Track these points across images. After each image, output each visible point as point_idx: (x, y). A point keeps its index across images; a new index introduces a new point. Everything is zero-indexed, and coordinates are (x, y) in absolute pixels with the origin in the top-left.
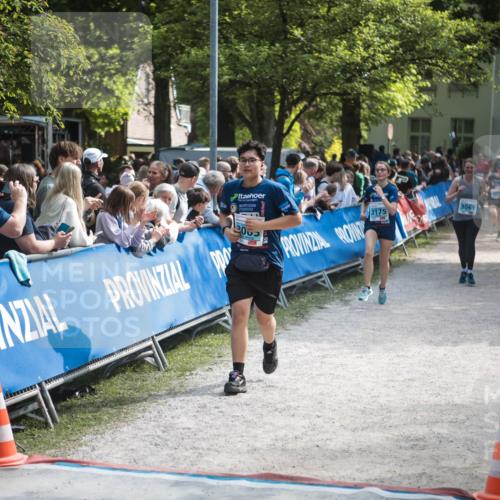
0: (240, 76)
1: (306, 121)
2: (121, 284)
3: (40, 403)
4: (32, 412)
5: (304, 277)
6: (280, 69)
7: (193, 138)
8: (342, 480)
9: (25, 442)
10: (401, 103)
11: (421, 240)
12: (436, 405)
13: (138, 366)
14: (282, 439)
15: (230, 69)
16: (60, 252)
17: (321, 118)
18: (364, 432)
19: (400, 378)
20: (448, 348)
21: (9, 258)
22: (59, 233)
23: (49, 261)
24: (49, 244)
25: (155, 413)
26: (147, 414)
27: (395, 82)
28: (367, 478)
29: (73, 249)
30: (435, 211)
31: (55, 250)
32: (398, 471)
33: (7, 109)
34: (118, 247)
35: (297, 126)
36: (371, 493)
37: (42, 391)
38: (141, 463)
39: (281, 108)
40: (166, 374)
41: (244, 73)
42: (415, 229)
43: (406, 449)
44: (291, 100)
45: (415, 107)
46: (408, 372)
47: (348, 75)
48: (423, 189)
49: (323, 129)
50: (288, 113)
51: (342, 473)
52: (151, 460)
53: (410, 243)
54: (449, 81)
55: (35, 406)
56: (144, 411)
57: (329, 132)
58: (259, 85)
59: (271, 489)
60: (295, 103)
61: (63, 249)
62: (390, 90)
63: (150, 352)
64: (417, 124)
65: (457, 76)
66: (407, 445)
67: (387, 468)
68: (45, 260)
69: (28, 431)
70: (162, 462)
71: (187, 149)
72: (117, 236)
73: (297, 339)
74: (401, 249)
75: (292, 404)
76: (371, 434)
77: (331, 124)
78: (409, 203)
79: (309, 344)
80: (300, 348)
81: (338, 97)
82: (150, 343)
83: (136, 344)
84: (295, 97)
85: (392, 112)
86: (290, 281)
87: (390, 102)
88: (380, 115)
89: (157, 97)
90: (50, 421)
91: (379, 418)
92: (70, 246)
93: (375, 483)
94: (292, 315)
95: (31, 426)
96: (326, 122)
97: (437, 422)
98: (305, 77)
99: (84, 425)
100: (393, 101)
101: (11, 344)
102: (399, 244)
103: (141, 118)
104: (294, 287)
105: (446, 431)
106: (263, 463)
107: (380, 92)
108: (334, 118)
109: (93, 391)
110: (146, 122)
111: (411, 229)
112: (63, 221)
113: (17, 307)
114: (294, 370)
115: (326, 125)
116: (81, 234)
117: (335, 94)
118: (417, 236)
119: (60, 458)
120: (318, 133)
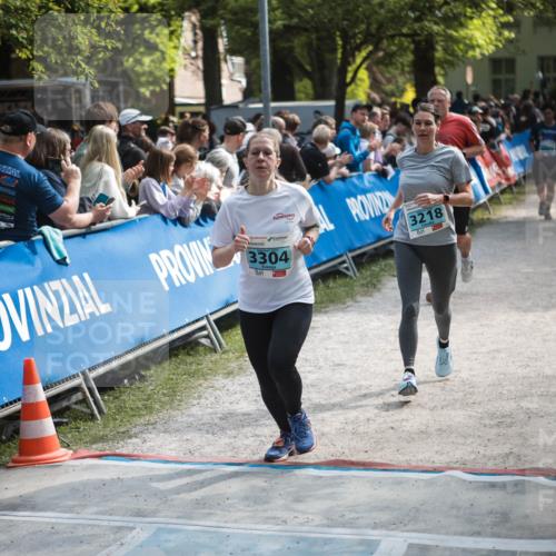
0: (295, 20)
1: (375, 69)
2: (169, 259)
3: (84, 393)
4: (76, 403)
5: (374, 243)
6: (340, 11)
7: (248, 94)
8: (420, 464)
9: (70, 436)
10: (481, 42)
11: (507, 196)
12: (524, 378)
13: (192, 349)
14: (353, 422)
15: (283, 13)
16: (99, 226)
17: (391, 64)
18: (445, 411)
19: (484, 349)
20: (538, 314)
21: (43, 235)
22: (98, 205)
23: (88, 236)
24: (87, 217)
25: (212, 399)
26: (203, 401)
27: (471, 18)
28: (448, 460)
29: (114, 223)
30: (522, 163)
31: (93, 224)
32: (482, 452)
33: (33, 69)
34: (164, 219)
35: (363, 74)
36: (452, 477)
37: (86, 379)
38: (196, 454)
39: (343, 53)
40: (225, 356)
41: (299, 17)
42: (500, 184)
43: (491, 427)
44: (354, 45)
45: (496, 46)
46: (493, 343)
47: (417, 13)
48: (508, 138)
49: (394, 77)
50: (351, 59)
51: (420, 457)
52: (208, 450)
53: (494, 200)
54: (532, 13)
55: (79, 396)
56: (200, 397)
57: (401, 80)
58: (317, 30)
59: (340, 477)
60: (358, 48)
61: (101, 222)
62: (467, 27)
63: (205, 333)
64: (500, 65)
65: (542, 7)
66: (492, 423)
67: (470, 449)
68: (83, 235)
69: (73, 425)
70: (219, 452)
71: (241, 106)
72: (162, 206)
73: (368, 312)
74: (484, 206)
75: (363, 383)
76: (453, 413)
77: (403, 70)
78: (492, 154)
79: (381, 316)
80: (371, 321)
81: (409, 40)
82: (204, 322)
83: (188, 325)
84: (358, 41)
85: (471, 53)
86: (360, 248)
87: (468, 42)
88: (457, 56)
89: (205, 49)
90: (96, 412)
91: (461, 394)
92: (110, 219)
93: (457, 465)
94: (363, 285)
95: (75, 419)
96: (397, 68)
97: (526, 396)
98: (368, 18)
99: (134, 416)
100: (471, 39)
101: (49, 330)
102: (481, 202)
103: (189, 74)
104: (364, 254)
105: (536, 406)
106: (332, 450)
107: (456, 31)
108: (405, 63)
109: (142, 378)
110: (195, 78)
111: (495, 183)
112: (101, 191)
113: (54, 288)
114: (365, 346)
115: (397, 72)
116: (121, 205)
117: (406, 36)
118: (503, 192)
119: (108, 452)
120: (389, 81)
